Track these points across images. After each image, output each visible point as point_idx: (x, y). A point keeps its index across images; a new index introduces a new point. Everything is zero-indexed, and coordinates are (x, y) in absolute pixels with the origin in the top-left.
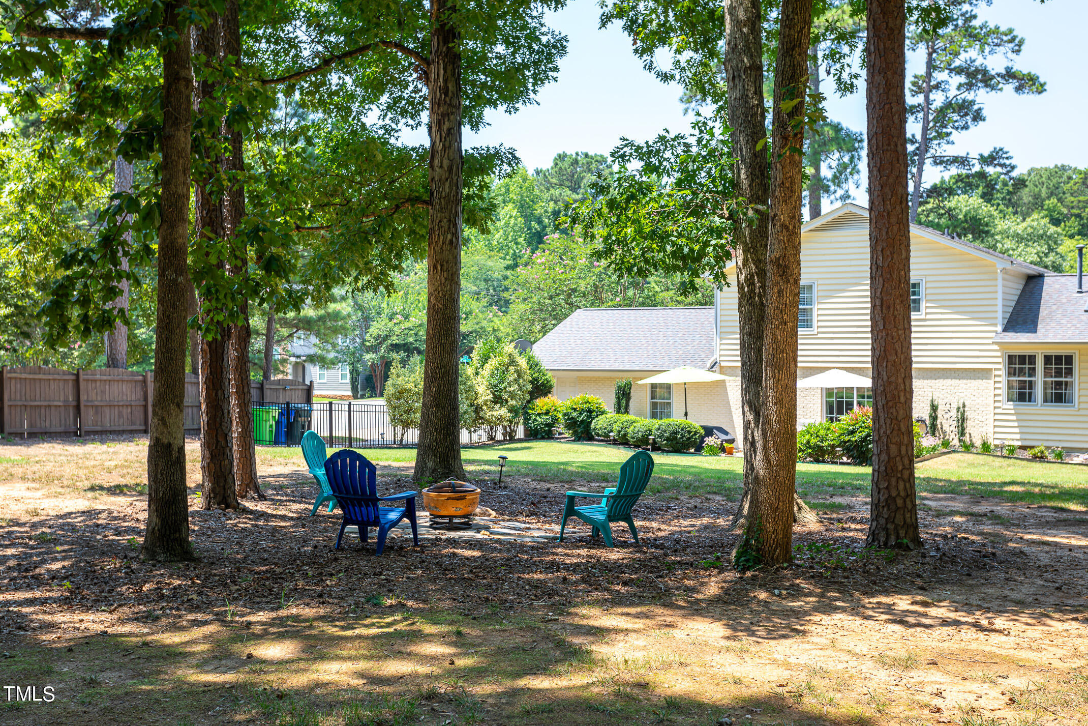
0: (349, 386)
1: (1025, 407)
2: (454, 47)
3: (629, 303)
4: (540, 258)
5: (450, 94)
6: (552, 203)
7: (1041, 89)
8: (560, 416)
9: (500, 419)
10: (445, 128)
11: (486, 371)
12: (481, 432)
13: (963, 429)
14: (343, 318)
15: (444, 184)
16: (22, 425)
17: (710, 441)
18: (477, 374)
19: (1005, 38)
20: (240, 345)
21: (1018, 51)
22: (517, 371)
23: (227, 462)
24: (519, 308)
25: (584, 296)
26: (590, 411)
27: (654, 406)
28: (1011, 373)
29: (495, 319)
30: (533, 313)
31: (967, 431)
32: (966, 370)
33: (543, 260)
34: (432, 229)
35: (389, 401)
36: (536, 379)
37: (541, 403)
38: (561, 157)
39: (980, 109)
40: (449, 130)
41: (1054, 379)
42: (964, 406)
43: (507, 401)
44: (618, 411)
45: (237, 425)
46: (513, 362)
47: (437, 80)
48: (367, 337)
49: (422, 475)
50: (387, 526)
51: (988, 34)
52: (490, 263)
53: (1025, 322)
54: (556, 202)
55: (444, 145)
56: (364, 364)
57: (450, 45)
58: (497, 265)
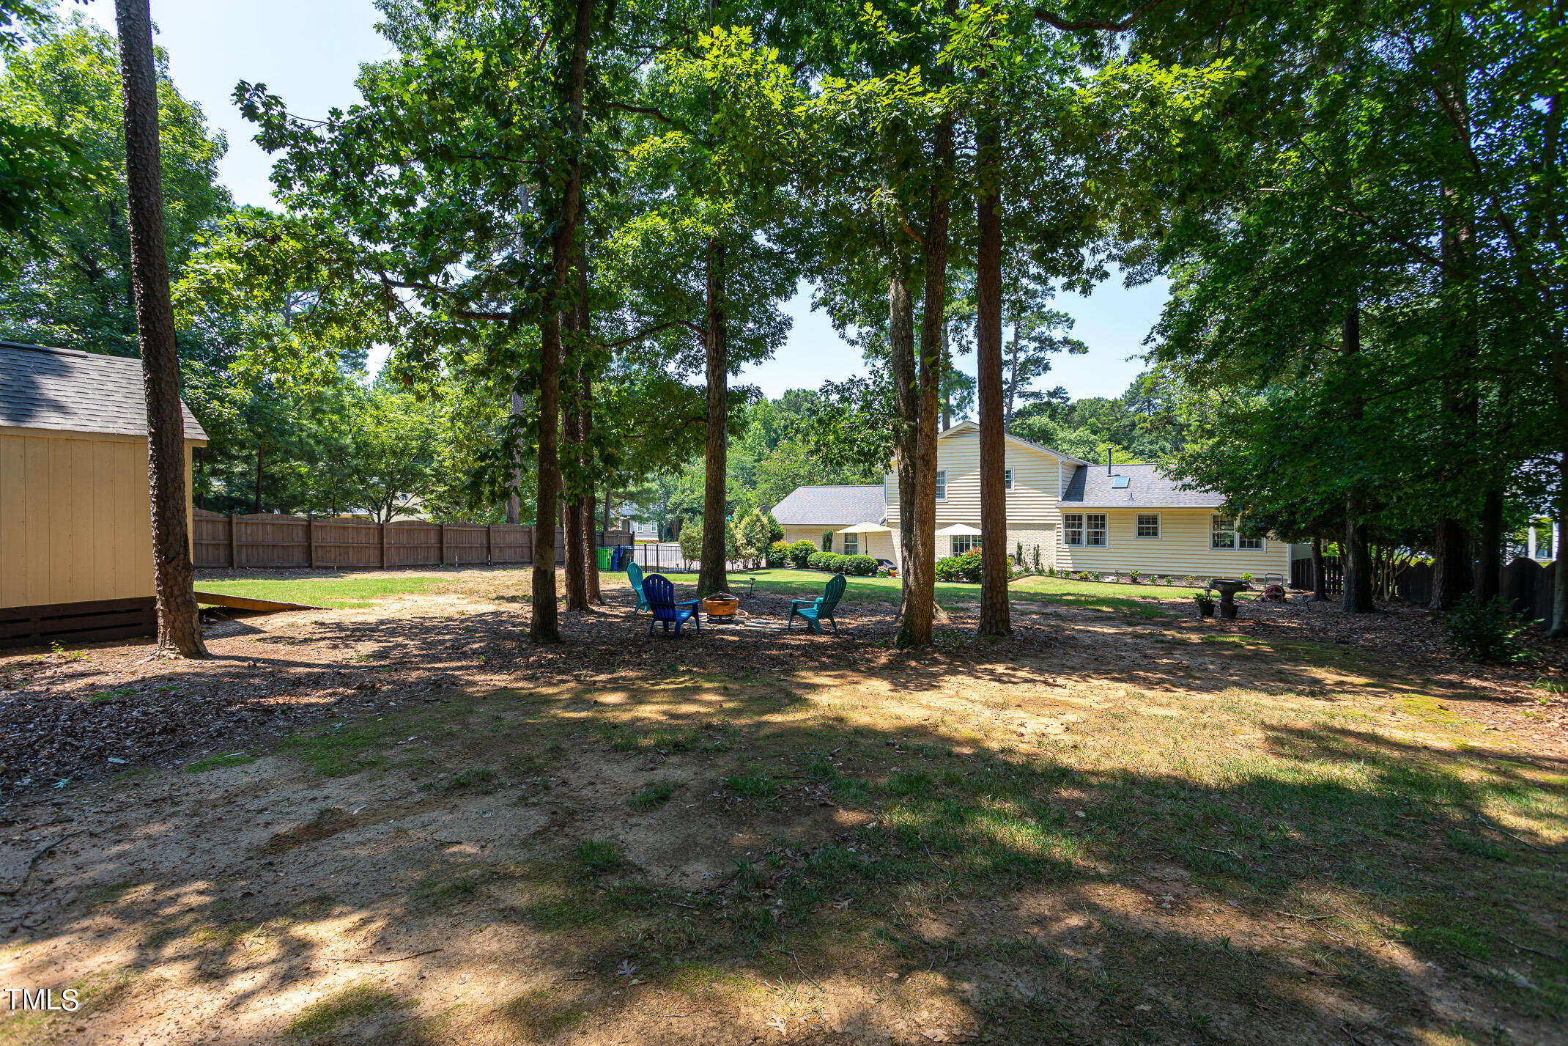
0: (657, 535)
1: (1076, 548)
2: (722, 324)
3: (831, 483)
4: (775, 455)
5: (720, 353)
6: (783, 421)
7: (1085, 351)
8: (788, 553)
9: (751, 555)
11: (742, 526)
12: (739, 563)
13: (1038, 561)
14: (653, 492)
15: (716, 409)
16: (454, 559)
17: (881, 568)
18: (737, 527)
19: (1063, 319)
20: (589, 509)
21: (1071, 327)
22: (761, 525)
23: (581, 581)
24: (763, 487)
25: (803, 478)
26: (807, 550)
27: (847, 547)
28: (1067, 526)
29: (748, 493)
30: (771, 490)
31: (1040, 562)
32: (1039, 524)
33: (777, 456)
34: (708, 437)
35: (681, 544)
36: (773, 530)
37: (777, 545)
38: (789, 392)
39: (1048, 363)
41: (1093, 530)
42: (1038, 547)
43: (755, 544)
44: (824, 550)
45: (588, 559)
46: (759, 519)
47: (711, 344)
48: (668, 504)
49: (702, 590)
50: (680, 621)
51: (1052, 317)
52: (744, 458)
53: (1075, 495)
54: (785, 420)
55: (716, 385)
56: (666, 521)
57: (720, 323)
58: (749, 459)
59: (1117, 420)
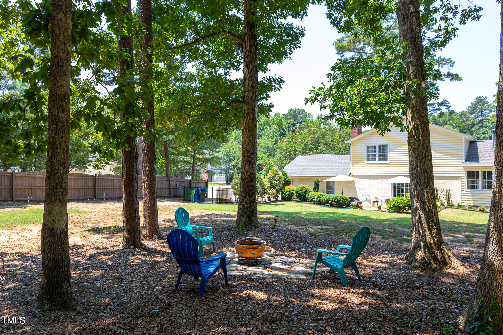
0: (225, 181)
1: (474, 191)
2: (254, 32)
4: (285, 140)
5: (253, 53)
6: (288, 124)
8: (294, 192)
9: (273, 194)
10: (250, 68)
11: (268, 177)
12: (266, 198)
13: (449, 199)
14: (219, 158)
15: (250, 93)
16: (103, 195)
17: (353, 203)
18: (265, 177)
19: (448, 61)
20: (150, 164)
21: (452, 66)
22: (279, 176)
23: (135, 224)
24: (278, 156)
25: (300, 152)
26: (305, 191)
27: (328, 189)
29: (270, 160)
30: (283, 157)
31: (450, 199)
32: (449, 176)
33: (286, 140)
34: (244, 113)
35: (233, 187)
36: (285, 179)
37: (287, 188)
38: (291, 110)
39: (438, 87)
40: (252, 69)
41: (487, 180)
42: (449, 190)
43: (275, 187)
44: (315, 192)
45: (148, 203)
46: (277, 173)
47: (246, 47)
48: (230, 165)
49: (239, 225)
50: (207, 277)
51: (441, 61)
52: (268, 143)
53: (473, 158)
54: (289, 124)
55: (250, 76)
56: (229, 174)
57: (253, 31)
58: (271, 143)
59: (464, 122)
